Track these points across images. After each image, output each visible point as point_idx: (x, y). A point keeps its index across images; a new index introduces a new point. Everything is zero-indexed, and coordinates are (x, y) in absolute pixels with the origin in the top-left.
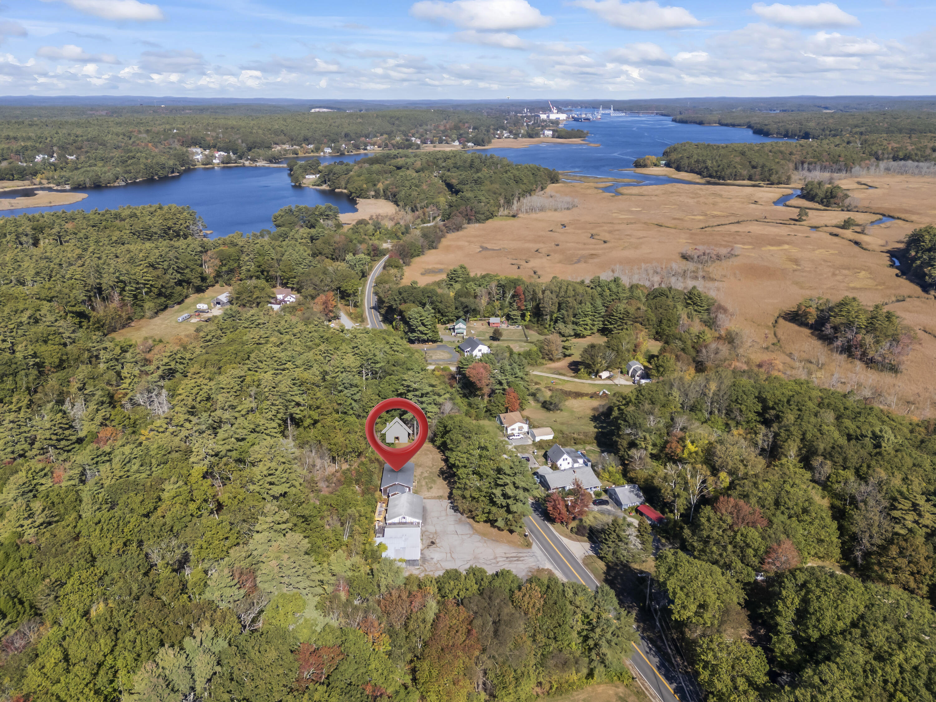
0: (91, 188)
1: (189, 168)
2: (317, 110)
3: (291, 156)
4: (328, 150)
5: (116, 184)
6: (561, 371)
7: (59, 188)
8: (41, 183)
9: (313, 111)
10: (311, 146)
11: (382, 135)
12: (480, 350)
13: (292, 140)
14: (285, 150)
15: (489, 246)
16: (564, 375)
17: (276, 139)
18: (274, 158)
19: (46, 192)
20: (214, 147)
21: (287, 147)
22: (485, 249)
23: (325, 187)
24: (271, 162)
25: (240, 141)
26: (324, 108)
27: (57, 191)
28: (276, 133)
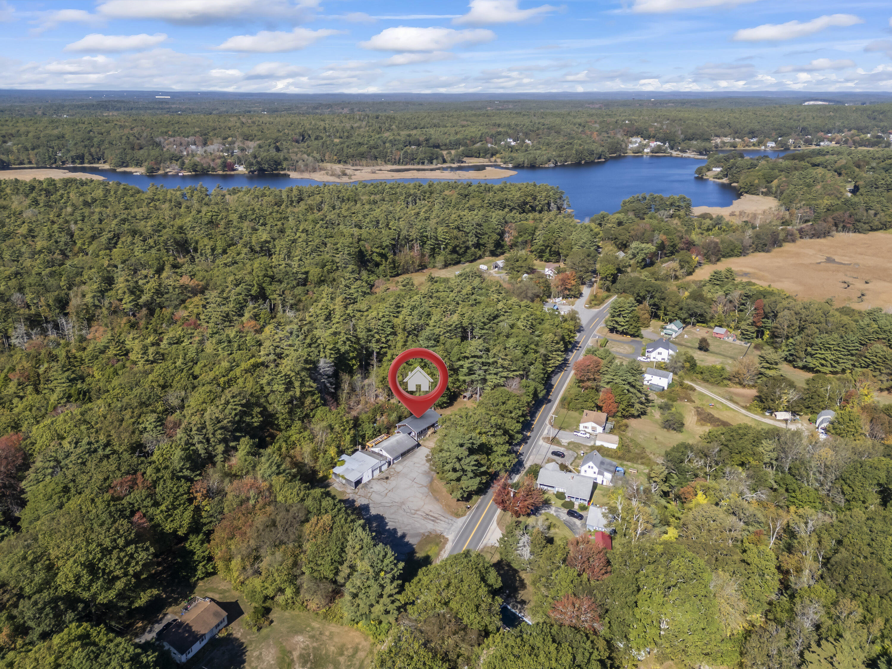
0: (527, 167)
1: (620, 155)
2: (811, 103)
3: (729, 148)
4: (772, 144)
5: (547, 166)
6: (736, 398)
7: (504, 166)
8: (495, 161)
9: (806, 103)
10: (754, 140)
11: (850, 130)
12: (660, 353)
13: (737, 133)
14: (724, 143)
15: (837, 259)
16: (736, 403)
17: (719, 131)
18: (706, 150)
19: (493, 168)
20: (654, 137)
21: (727, 140)
22: (829, 260)
23: (725, 181)
24: (701, 154)
25: (680, 132)
26: (821, 100)
27: (503, 168)
28: (721, 126)
